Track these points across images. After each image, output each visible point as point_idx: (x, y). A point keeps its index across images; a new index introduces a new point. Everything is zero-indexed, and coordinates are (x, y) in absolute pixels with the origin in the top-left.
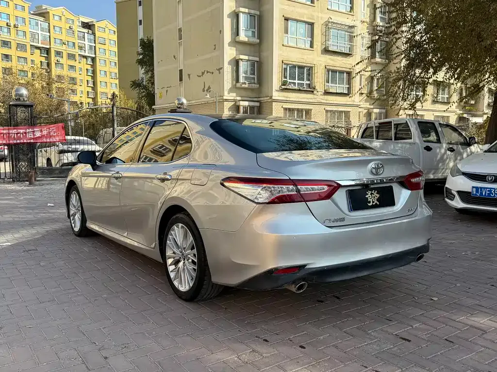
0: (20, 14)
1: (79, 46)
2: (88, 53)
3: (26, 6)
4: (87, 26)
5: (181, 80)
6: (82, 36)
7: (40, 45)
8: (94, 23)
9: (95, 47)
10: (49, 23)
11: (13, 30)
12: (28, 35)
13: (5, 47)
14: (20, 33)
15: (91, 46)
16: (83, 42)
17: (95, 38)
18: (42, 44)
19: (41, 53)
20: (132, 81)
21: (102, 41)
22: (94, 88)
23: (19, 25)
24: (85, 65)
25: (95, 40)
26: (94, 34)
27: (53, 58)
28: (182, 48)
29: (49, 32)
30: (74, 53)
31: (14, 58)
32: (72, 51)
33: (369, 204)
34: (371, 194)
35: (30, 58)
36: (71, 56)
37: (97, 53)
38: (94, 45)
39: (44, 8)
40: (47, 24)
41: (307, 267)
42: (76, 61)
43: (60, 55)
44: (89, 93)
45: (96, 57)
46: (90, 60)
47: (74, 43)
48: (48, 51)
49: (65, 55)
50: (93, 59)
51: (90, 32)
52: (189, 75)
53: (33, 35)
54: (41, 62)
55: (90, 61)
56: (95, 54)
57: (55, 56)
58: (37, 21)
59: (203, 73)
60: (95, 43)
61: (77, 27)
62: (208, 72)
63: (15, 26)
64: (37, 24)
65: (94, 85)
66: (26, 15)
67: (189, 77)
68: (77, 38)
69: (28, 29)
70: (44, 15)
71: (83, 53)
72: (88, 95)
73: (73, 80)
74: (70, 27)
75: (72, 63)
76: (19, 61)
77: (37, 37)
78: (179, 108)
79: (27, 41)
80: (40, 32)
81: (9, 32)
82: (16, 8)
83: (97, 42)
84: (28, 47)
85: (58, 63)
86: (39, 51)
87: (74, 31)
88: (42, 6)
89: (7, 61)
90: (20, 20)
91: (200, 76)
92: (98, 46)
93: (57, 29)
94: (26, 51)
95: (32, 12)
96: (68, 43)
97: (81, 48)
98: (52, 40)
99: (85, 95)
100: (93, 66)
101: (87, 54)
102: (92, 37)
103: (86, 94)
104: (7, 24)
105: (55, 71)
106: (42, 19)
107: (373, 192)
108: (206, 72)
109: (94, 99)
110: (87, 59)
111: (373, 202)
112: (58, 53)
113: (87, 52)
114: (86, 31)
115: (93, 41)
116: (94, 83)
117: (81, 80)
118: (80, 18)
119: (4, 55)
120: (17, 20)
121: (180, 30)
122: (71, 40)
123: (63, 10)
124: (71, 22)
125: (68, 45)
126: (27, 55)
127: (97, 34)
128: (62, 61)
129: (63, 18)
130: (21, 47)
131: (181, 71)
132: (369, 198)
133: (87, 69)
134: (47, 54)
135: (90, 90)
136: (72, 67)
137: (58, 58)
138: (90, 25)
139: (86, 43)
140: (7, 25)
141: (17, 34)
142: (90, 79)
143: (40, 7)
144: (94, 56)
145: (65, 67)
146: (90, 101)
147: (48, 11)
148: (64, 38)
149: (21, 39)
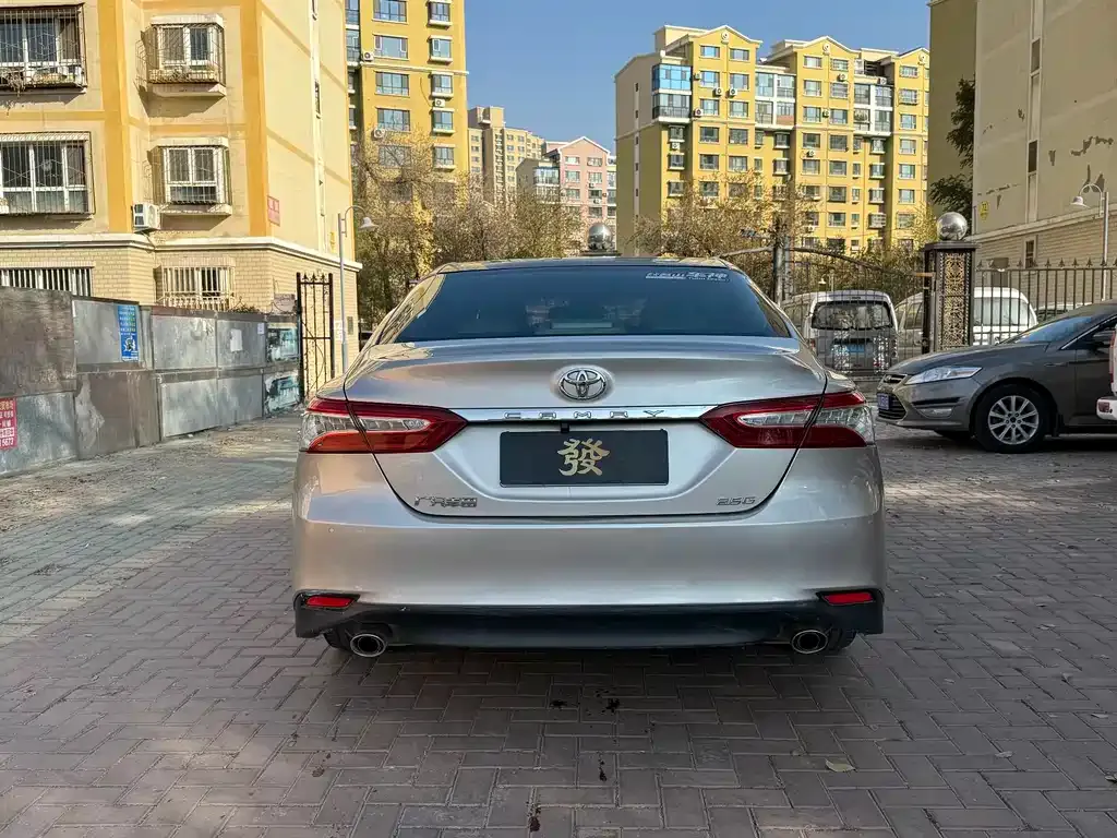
0: (739, 67)
1: (855, 118)
2: (876, 129)
3: (752, 49)
4: (878, 69)
5: (1032, 167)
6: (863, 92)
7: (775, 126)
8: (893, 61)
9: (892, 113)
10: (795, 77)
11: (724, 104)
12: (753, 109)
13: (707, 140)
14: (738, 107)
15: (882, 113)
16: (864, 106)
17: (892, 93)
18: (778, 122)
19: (776, 144)
20: (936, 184)
21: (909, 97)
22: (885, 207)
23: (736, 90)
24: (868, 157)
25: (892, 99)
26: (891, 84)
27: (800, 151)
28: (1038, 90)
29: (795, 96)
30: (843, 134)
31: (723, 161)
32: (838, 129)
33: (564, 473)
34: (580, 448)
35: (752, 155)
36: (838, 142)
37: (895, 127)
38: (891, 109)
39: (787, 45)
40: (792, 79)
41: (361, 600)
42: (847, 150)
43: (813, 141)
44: (873, 218)
45: (892, 135)
46: (878, 143)
47: (845, 112)
48: (789, 137)
49: (825, 141)
50: (887, 142)
51: (883, 80)
52: (1052, 154)
53: (763, 108)
54: (775, 162)
55: (878, 148)
56: (892, 129)
57: (804, 145)
58: (771, 76)
59: (1087, 145)
60: (892, 105)
61: (855, 76)
62: (1098, 140)
63: (728, 95)
64: (771, 84)
65: (884, 199)
66: (750, 67)
67: (1052, 160)
68: (852, 100)
69: (754, 96)
70: (786, 60)
71: (863, 131)
72: (870, 223)
73: (838, 194)
74: (838, 78)
75: (838, 155)
76: (731, 165)
77: (769, 111)
78: (946, 239)
79: (751, 122)
80: (775, 99)
81: (717, 107)
82: (732, 56)
83: (896, 102)
84: (751, 136)
85: (809, 161)
86: (772, 139)
87: (846, 85)
88: (784, 43)
89: (711, 168)
90: (738, 80)
91: (1077, 154)
92: (898, 110)
93: (812, 86)
94: (745, 142)
95: (764, 60)
96: (832, 113)
97: (859, 120)
98: (800, 111)
99: (862, 224)
100: (887, 157)
101: (873, 132)
102: (886, 92)
103: (866, 220)
104: (714, 92)
105: (802, 177)
106: (781, 70)
107: (587, 443)
108: (1094, 141)
109: (882, 231)
110: (872, 142)
111: (580, 467)
112: (811, 139)
113: (873, 126)
114: (873, 80)
115: (889, 102)
116: (886, 195)
117: (857, 192)
118: (863, 53)
119: (705, 155)
120: (732, 82)
121: (1036, 45)
122: (841, 105)
123: (828, 44)
124: (841, 67)
125: (832, 117)
126: (748, 150)
127: (899, 83)
128: (816, 153)
129: (825, 61)
130: (738, 135)
131: (1033, 146)
132: (568, 457)
133: (871, 166)
134: (788, 143)
135: (875, 210)
136: (838, 166)
137: (811, 149)
138: (883, 67)
139: (873, 107)
140: (714, 95)
141: (731, 110)
142: (876, 186)
143: (779, 46)
144: (888, 134)
145: (824, 166)
146: (874, 236)
147: (795, 50)
148: (825, 102)
149: (739, 120)
